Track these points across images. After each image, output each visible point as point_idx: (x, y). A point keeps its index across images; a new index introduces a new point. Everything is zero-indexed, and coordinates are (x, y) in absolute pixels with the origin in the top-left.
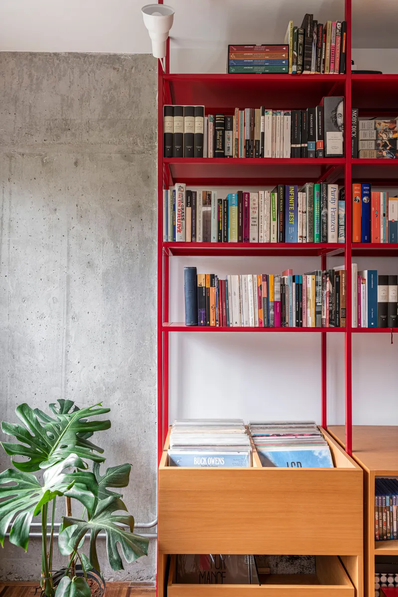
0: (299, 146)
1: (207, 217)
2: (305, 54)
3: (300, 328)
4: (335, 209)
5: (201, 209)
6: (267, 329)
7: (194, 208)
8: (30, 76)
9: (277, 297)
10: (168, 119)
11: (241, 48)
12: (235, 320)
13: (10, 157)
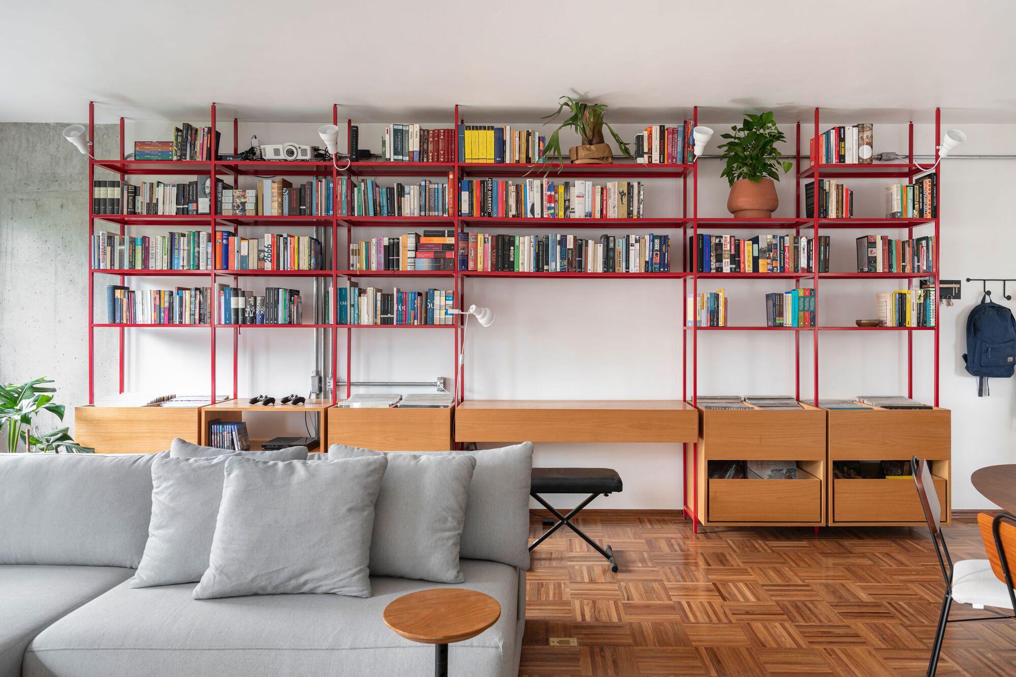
0: (181, 207)
1: (121, 253)
2: (183, 149)
3: (181, 324)
4: (205, 248)
5: (118, 248)
6: (160, 325)
7: (113, 247)
8: (28, 140)
9: (167, 305)
10: (96, 189)
11: (143, 143)
12: (140, 320)
13: (13, 201)
